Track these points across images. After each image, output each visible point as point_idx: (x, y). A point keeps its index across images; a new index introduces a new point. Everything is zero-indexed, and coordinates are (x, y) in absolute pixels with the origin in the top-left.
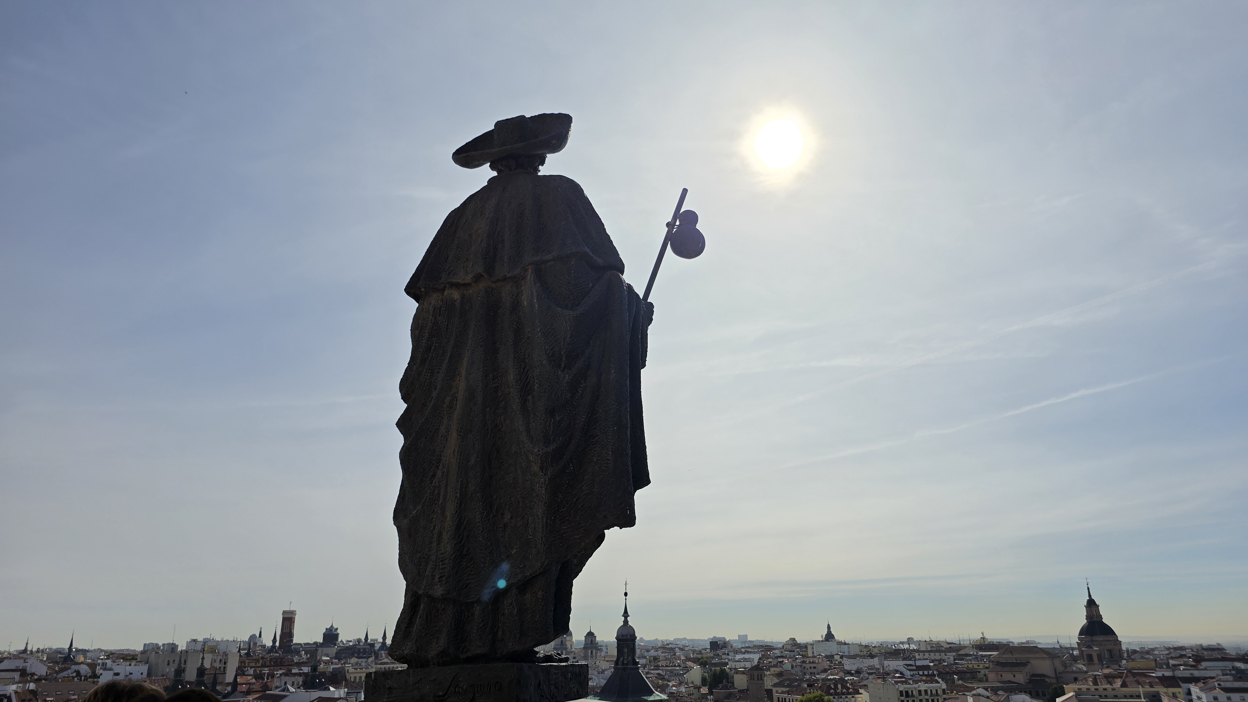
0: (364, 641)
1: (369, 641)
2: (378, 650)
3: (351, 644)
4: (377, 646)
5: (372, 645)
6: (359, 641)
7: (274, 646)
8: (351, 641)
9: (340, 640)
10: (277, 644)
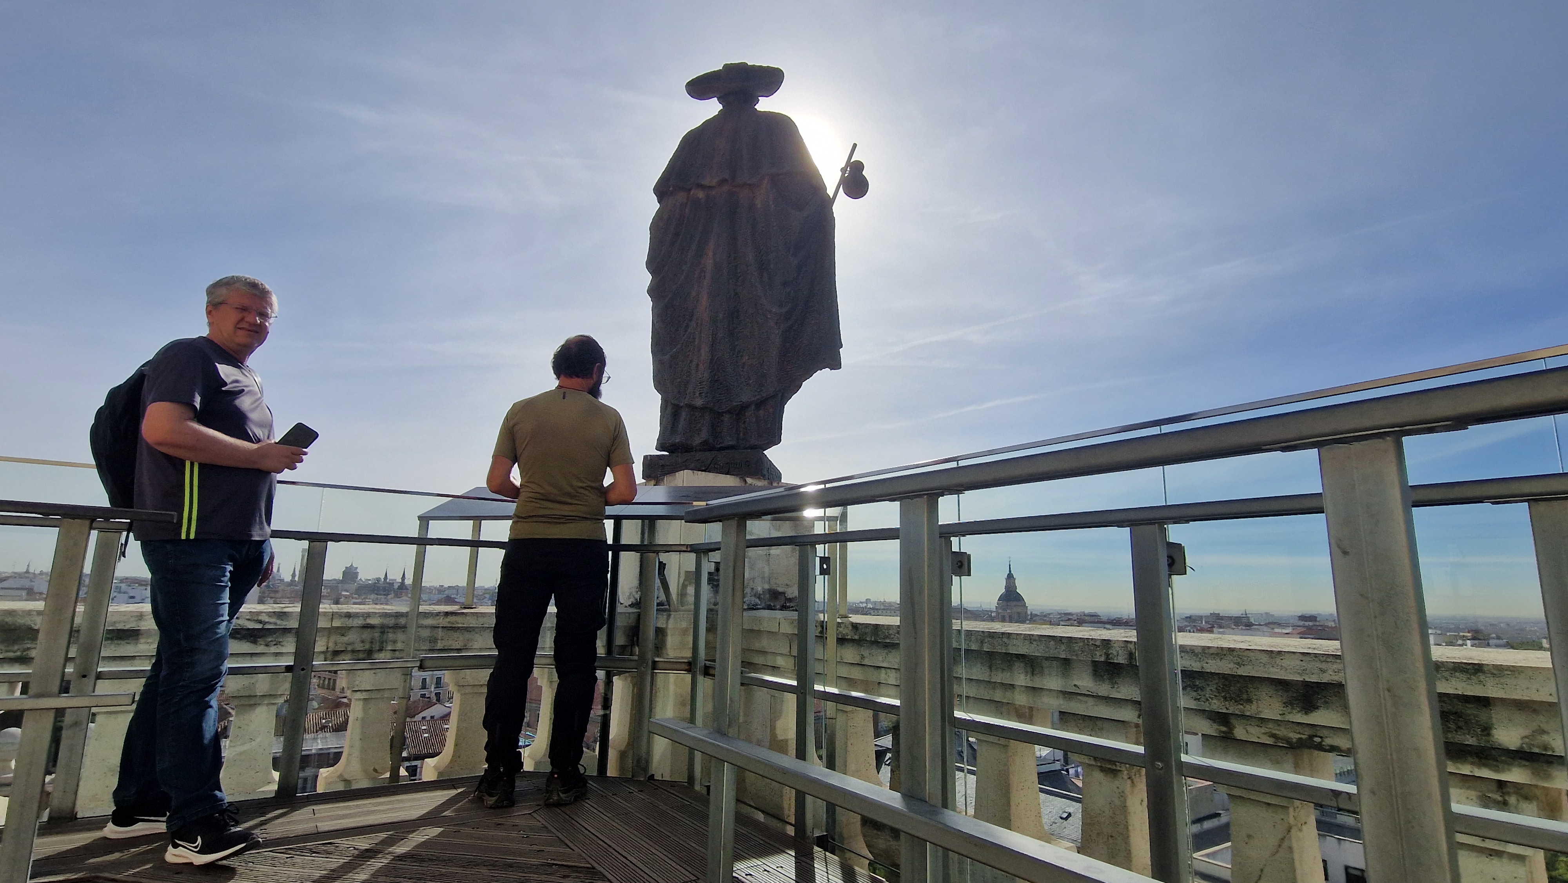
0: (383, 580)
1: (388, 580)
2: (397, 589)
3: (370, 582)
4: (396, 586)
5: (392, 584)
6: (378, 580)
7: (293, 581)
8: (370, 580)
9: (359, 578)
10: (297, 579)
